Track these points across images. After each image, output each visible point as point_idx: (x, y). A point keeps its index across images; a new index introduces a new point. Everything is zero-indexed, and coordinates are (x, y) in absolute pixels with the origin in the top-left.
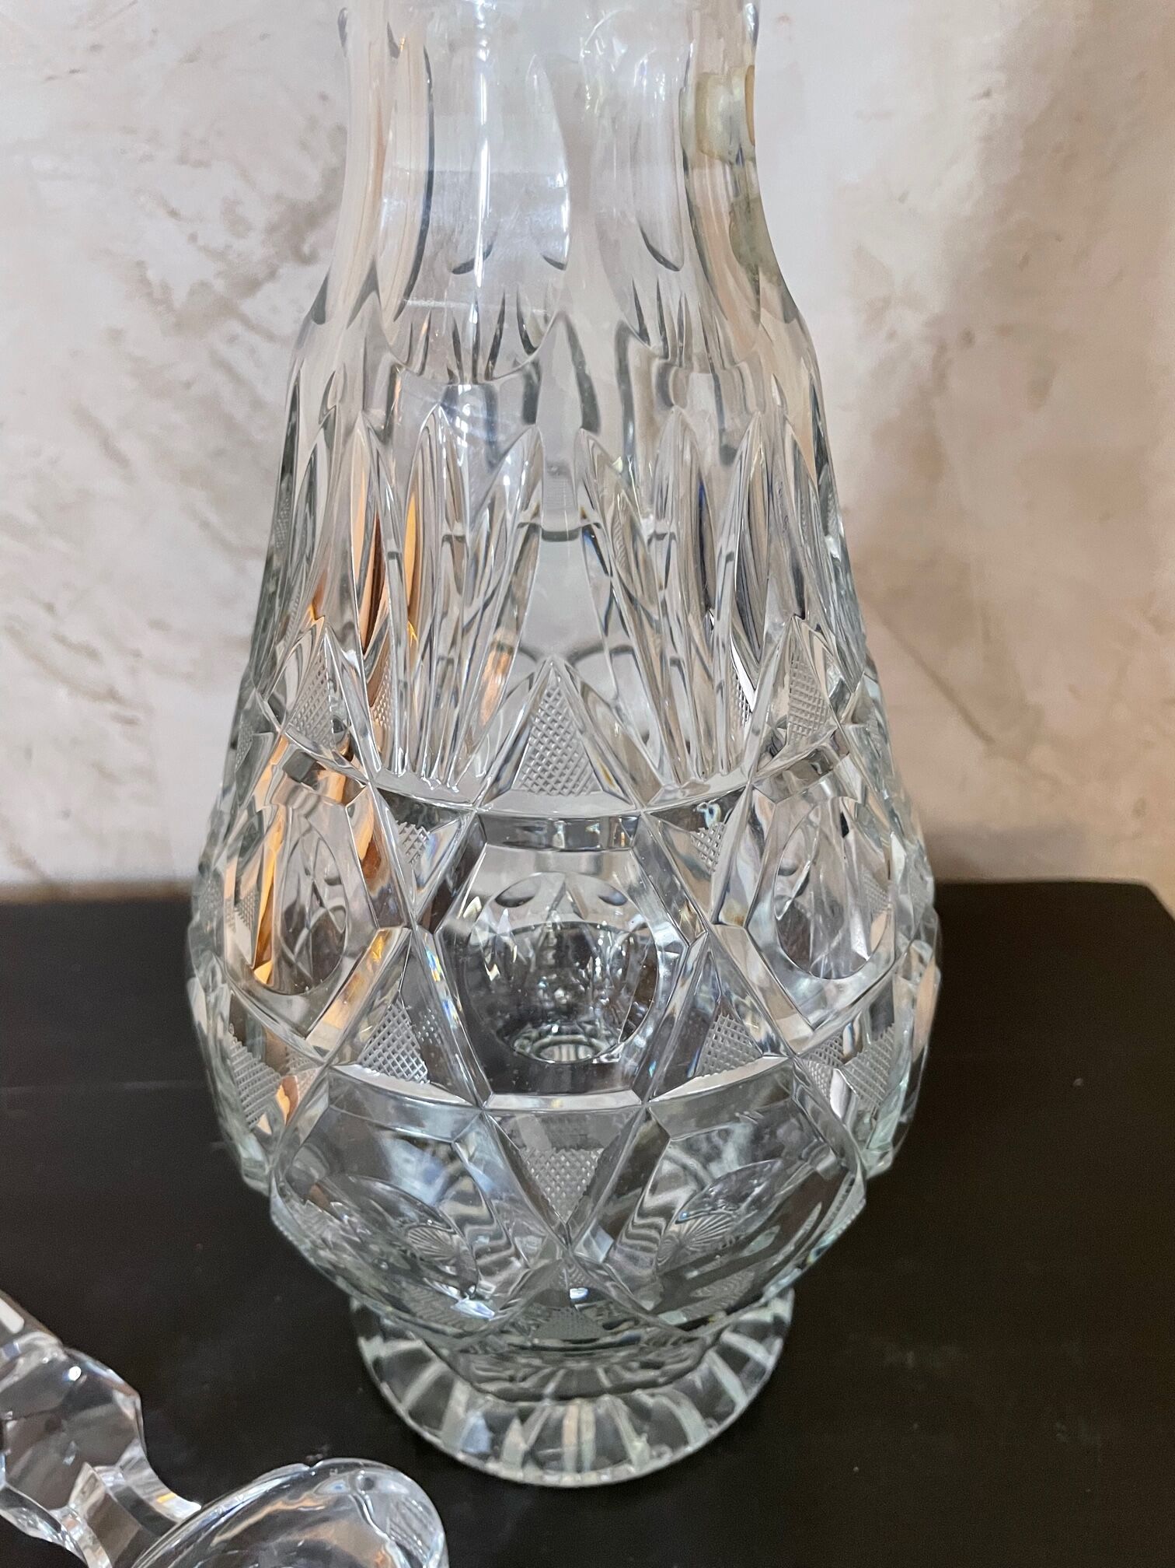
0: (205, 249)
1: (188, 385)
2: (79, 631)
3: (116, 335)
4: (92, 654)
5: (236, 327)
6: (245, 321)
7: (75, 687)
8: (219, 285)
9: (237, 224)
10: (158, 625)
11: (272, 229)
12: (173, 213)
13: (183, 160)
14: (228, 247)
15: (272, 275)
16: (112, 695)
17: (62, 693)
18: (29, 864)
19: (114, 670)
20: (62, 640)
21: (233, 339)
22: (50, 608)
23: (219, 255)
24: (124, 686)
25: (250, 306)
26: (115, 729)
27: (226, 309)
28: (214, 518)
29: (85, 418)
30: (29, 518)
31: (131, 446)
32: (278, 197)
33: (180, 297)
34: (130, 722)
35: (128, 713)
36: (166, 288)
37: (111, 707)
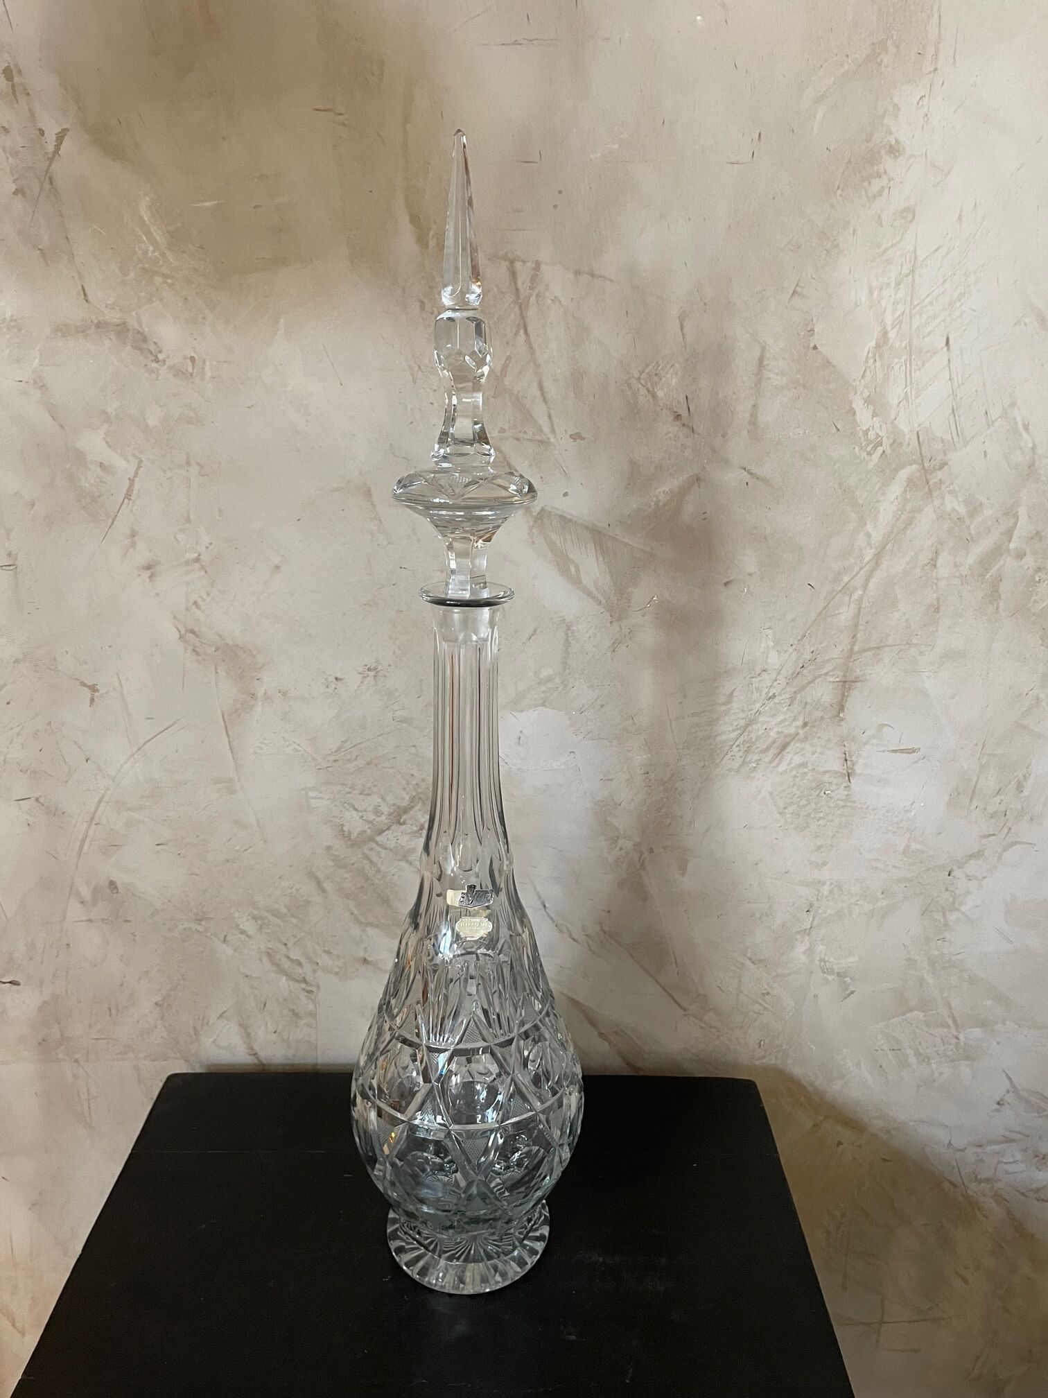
0: (365, 820)
1: (353, 864)
2: (295, 954)
3: (329, 848)
4: (300, 964)
5: (374, 845)
6: (377, 843)
7: (288, 975)
8: (369, 831)
9: (377, 812)
10: (328, 952)
11: (390, 815)
12: (356, 810)
13: (361, 794)
14: (374, 819)
15: (388, 829)
16: (304, 981)
17: (284, 979)
18: (255, 1054)
19: (307, 970)
20: (288, 957)
21: (371, 849)
22: (286, 944)
23: (371, 822)
24: (309, 978)
25: (379, 839)
26: (303, 995)
27: (371, 839)
28: (356, 912)
29: (312, 875)
30: (284, 911)
31: (328, 885)
32: (394, 805)
33: (354, 836)
34: (310, 992)
35: (310, 988)
36: (350, 833)
37: (304, 986)
